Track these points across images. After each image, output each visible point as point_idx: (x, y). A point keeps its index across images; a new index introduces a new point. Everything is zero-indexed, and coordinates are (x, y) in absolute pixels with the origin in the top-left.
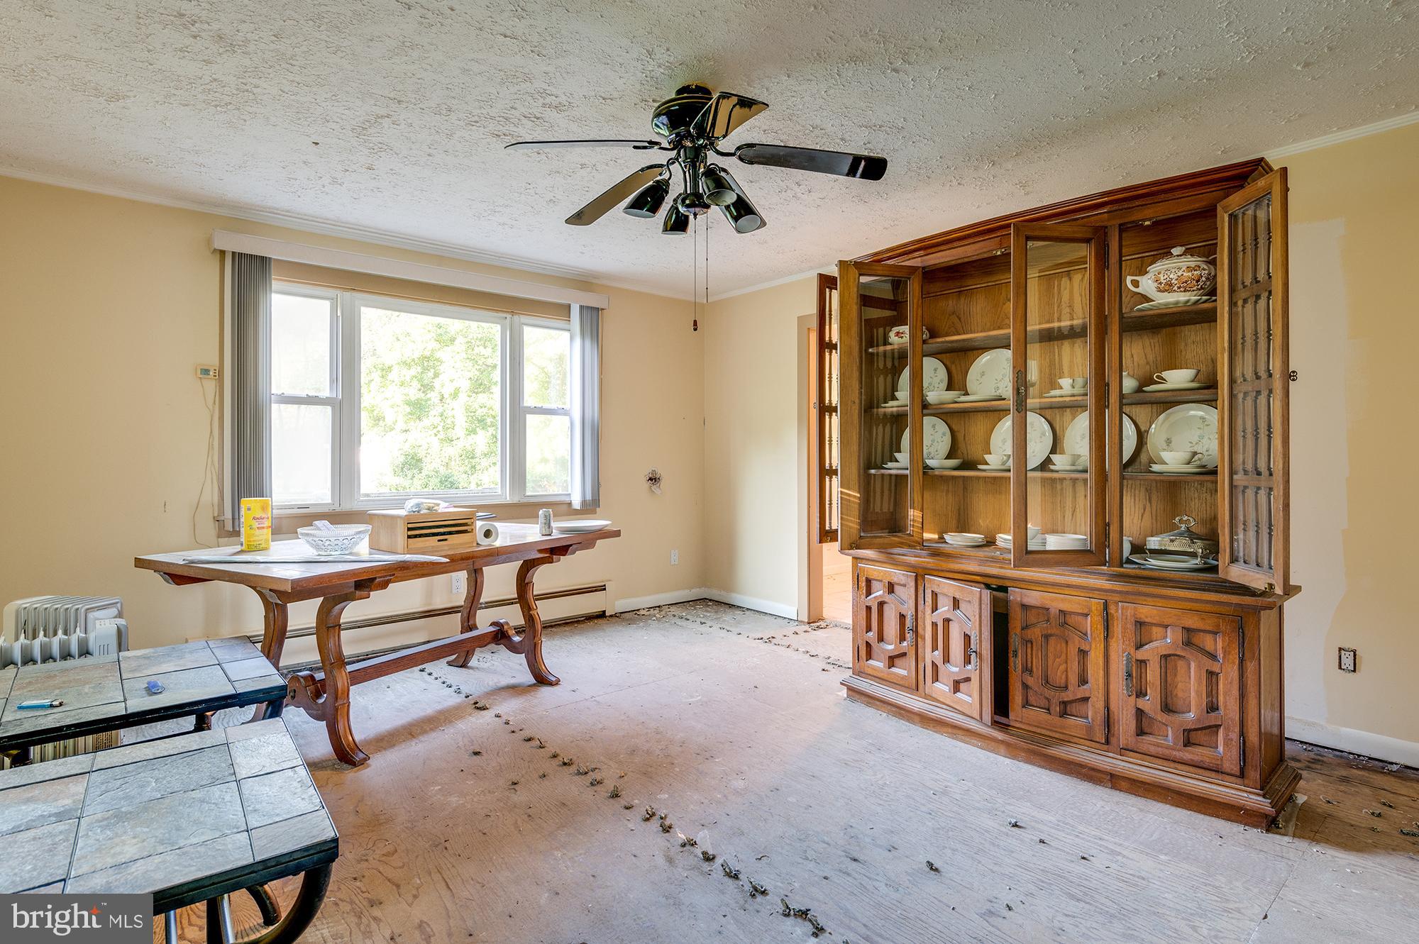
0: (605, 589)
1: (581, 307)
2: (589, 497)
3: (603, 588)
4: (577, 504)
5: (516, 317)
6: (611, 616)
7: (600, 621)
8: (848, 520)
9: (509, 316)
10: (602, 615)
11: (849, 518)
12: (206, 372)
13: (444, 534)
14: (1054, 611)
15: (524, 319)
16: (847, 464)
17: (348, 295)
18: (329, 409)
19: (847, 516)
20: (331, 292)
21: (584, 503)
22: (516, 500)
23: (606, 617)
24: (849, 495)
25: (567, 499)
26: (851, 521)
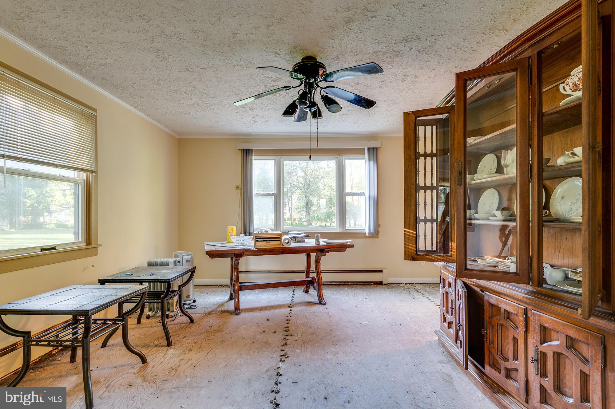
0: (382, 272)
1: (368, 148)
2: (372, 230)
3: (381, 271)
4: (367, 234)
5: (341, 157)
6: (385, 284)
7: (379, 286)
8: (408, 245)
9: (338, 156)
10: (381, 283)
11: (409, 244)
12: (238, 187)
13: (269, 241)
14: (503, 310)
15: (344, 157)
16: (408, 216)
17: (279, 157)
18: (273, 198)
19: (408, 243)
20: (275, 157)
21: (370, 233)
22: (341, 230)
23: (383, 284)
24: (409, 232)
25: (364, 231)
26: (411, 246)
